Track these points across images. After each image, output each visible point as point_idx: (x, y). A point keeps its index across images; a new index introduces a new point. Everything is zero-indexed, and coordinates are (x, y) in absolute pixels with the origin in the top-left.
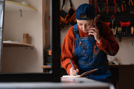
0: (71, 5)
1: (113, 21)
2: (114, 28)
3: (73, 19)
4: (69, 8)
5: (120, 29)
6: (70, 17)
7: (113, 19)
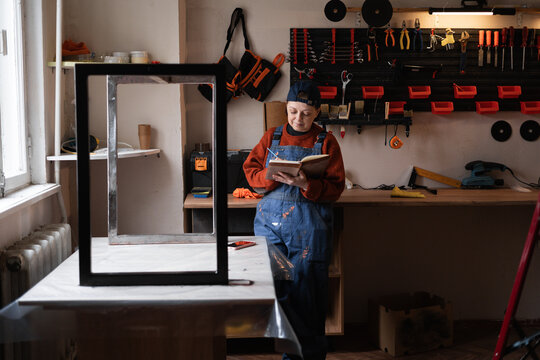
0: (248, 44)
1: (345, 84)
2: (347, 104)
3: (250, 80)
4: (242, 50)
5: (359, 104)
6: (244, 75)
7: (345, 80)
